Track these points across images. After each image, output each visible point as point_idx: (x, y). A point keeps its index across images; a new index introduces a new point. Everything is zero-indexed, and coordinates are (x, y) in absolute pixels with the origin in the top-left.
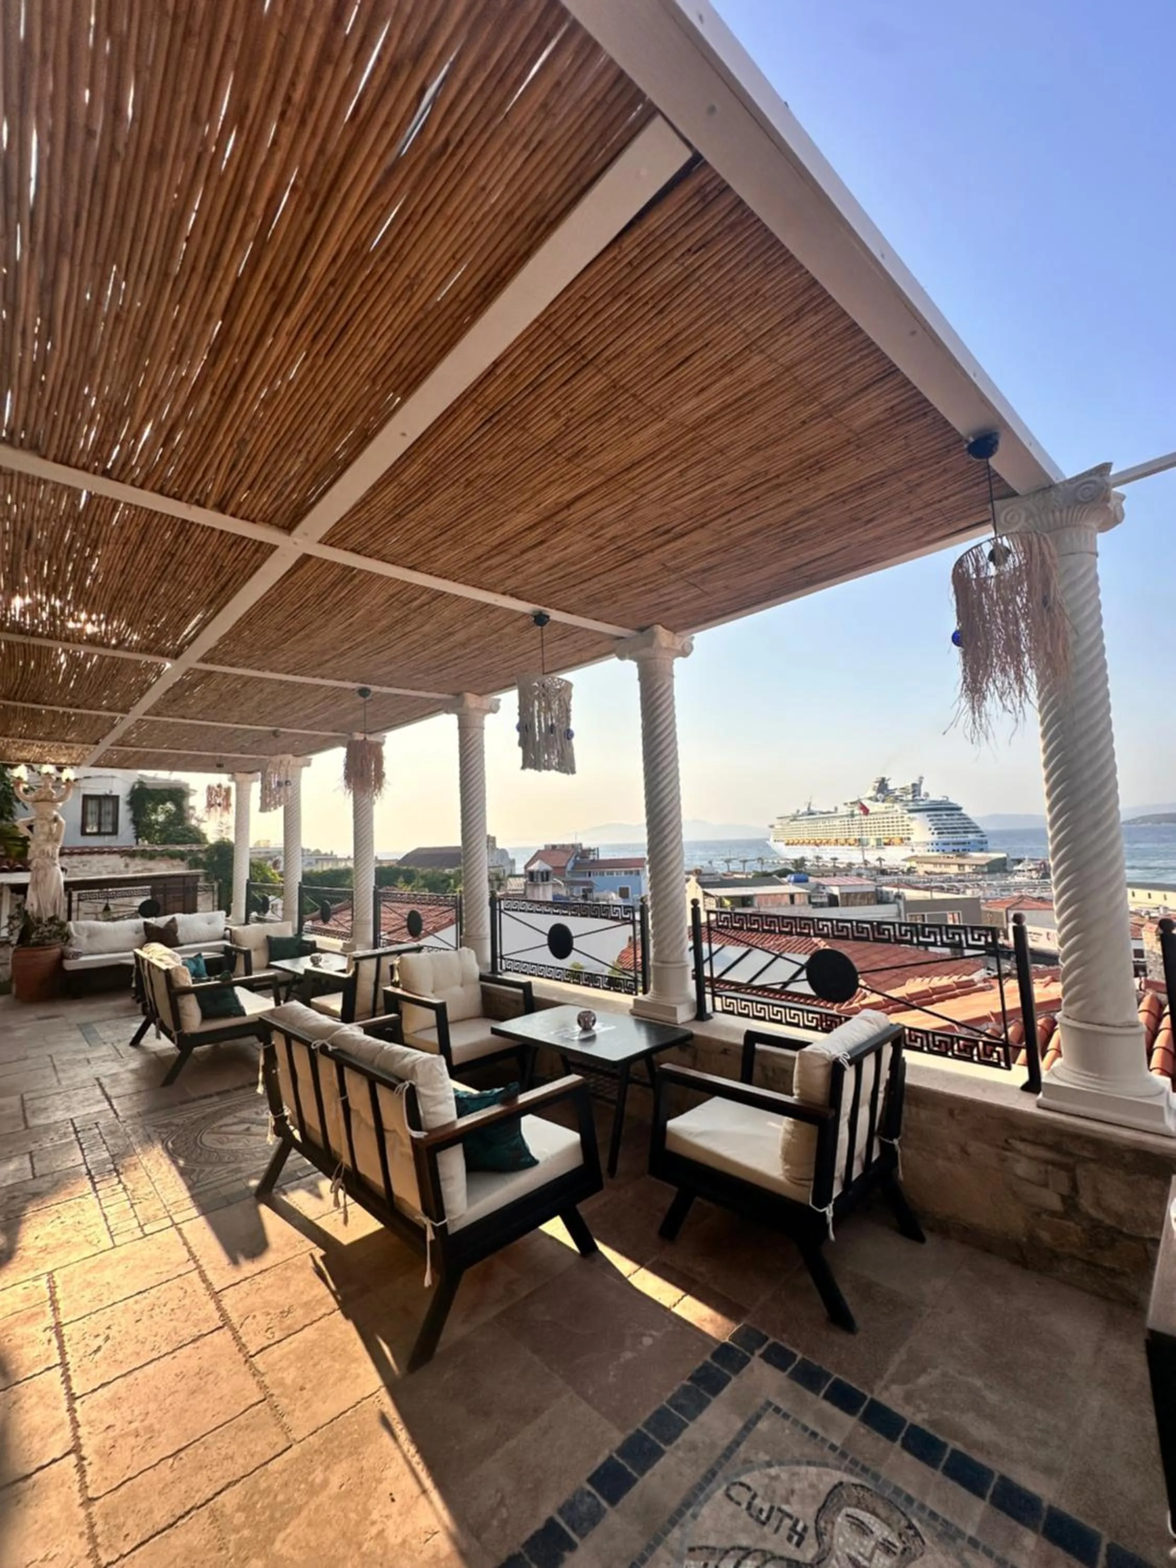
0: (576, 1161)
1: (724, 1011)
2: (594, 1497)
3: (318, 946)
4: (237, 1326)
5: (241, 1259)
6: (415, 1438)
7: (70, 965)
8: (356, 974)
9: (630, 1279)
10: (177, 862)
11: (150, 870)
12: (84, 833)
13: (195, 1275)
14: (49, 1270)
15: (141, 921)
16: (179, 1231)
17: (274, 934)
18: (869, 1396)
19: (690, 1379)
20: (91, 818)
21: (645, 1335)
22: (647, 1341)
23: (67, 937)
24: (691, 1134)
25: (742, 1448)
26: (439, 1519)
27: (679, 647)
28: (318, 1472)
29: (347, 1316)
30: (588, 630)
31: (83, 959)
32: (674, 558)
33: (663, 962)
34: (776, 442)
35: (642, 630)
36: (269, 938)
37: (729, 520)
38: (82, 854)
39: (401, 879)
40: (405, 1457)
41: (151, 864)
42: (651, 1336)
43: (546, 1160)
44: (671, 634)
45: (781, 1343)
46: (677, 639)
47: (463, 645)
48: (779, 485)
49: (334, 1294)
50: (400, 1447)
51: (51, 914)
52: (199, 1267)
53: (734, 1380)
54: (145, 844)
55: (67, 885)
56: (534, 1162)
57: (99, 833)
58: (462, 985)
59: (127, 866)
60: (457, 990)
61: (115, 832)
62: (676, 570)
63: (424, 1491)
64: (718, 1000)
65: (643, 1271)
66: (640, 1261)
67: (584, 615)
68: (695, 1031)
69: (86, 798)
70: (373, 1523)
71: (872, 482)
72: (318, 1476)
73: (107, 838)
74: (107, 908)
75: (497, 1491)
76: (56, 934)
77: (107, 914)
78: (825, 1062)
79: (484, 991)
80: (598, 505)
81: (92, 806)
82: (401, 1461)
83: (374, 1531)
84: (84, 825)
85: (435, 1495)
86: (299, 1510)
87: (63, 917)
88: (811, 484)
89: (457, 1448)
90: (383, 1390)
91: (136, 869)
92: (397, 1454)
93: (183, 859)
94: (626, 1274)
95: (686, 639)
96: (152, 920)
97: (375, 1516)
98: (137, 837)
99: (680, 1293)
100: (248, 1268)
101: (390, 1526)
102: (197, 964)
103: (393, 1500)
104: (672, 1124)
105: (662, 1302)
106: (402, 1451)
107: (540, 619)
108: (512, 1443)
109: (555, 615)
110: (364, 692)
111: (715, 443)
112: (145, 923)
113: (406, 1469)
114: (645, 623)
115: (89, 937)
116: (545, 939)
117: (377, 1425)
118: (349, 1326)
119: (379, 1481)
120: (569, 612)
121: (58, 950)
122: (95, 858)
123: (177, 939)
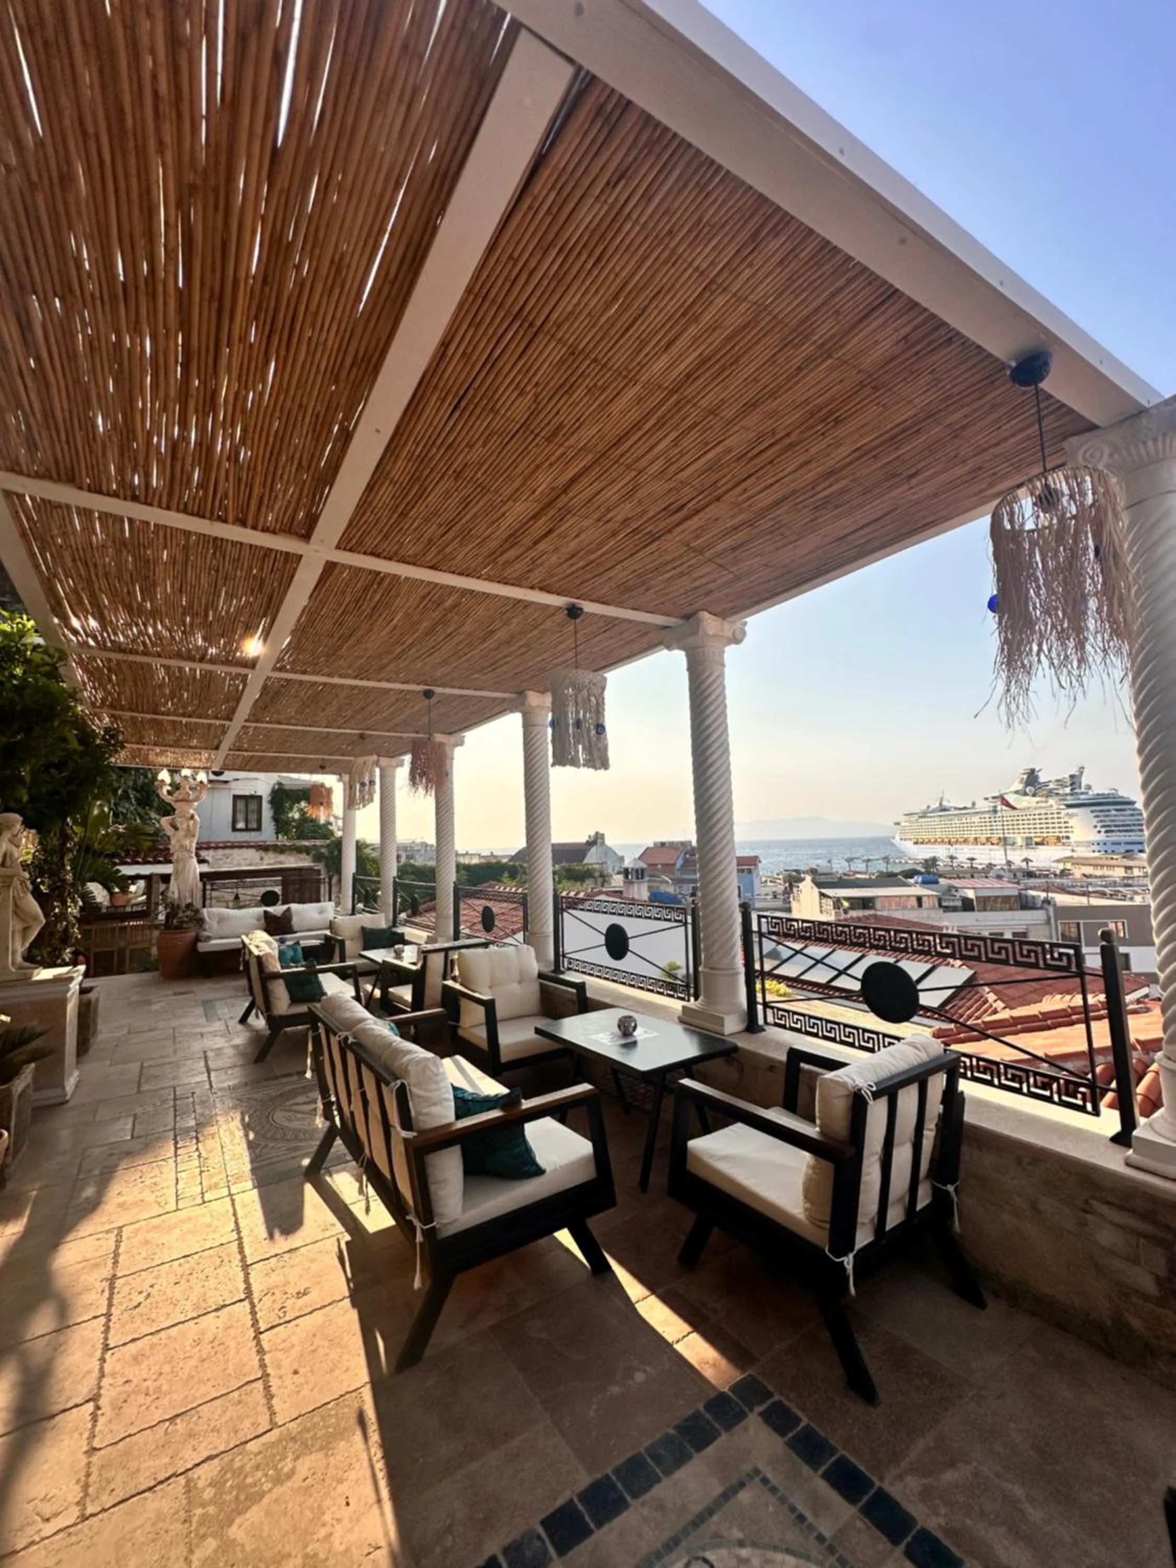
0: (588, 1174)
1: (776, 1025)
2: (543, 1542)
3: (407, 938)
4: (256, 1301)
5: (277, 1234)
6: (384, 1442)
7: (202, 947)
8: (424, 966)
9: (637, 1306)
10: (304, 856)
11: (281, 863)
12: (234, 829)
13: (234, 1247)
14: (120, 1224)
15: (261, 910)
16: (233, 1201)
17: (368, 925)
18: (877, 1483)
19: (676, 1428)
20: (240, 816)
21: (639, 1370)
22: (639, 1377)
23: (201, 922)
24: (712, 1156)
25: (715, 1518)
26: (386, 1533)
27: (729, 634)
28: (288, 1460)
29: (354, 1305)
30: (630, 621)
31: (213, 942)
32: (698, 537)
33: (712, 968)
34: (773, 395)
35: (687, 617)
36: (363, 929)
37: (745, 490)
38: (225, 847)
39: (506, 874)
40: (370, 1460)
41: (282, 858)
42: (645, 1371)
43: (555, 1170)
44: (720, 620)
45: (786, 1403)
46: (726, 625)
47: (508, 643)
48: (791, 446)
49: (348, 1281)
50: (368, 1449)
51: (189, 901)
52: (240, 1239)
53: (724, 1437)
54: (283, 840)
55: (203, 876)
56: (540, 1172)
57: (247, 829)
58: (520, 982)
59: (262, 859)
60: (515, 987)
61: (259, 829)
62: (701, 551)
63: (379, 1501)
64: (769, 1012)
65: (653, 1299)
66: (652, 1286)
67: (620, 604)
68: (740, 1044)
69: (236, 798)
70: (324, 1525)
71: (903, 431)
72: (287, 1466)
73: (253, 834)
74: (237, 897)
75: (448, 1516)
76: (191, 919)
77: (237, 903)
78: (846, 1093)
79: (543, 989)
80: (596, 487)
81: (241, 805)
82: (366, 1464)
83: (323, 1532)
84: (234, 821)
85: (388, 1507)
86: (262, 1495)
87: (198, 904)
88: (828, 440)
89: (421, 1460)
90: (368, 1386)
91: (270, 861)
92: (364, 1456)
93: (308, 854)
94: (634, 1300)
95: (738, 624)
96: (270, 909)
97: (327, 1518)
98: (277, 833)
99: (686, 1328)
100: (282, 1243)
101: (338, 1530)
102: (295, 951)
103: (348, 1504)
104: (693, 1144)
105: (665, 1335)
106: (369, 1454)
107: (573, 612)
108: (475, 1466)
109: (589, 607)
110: (428, 694)
111: (704, 403)
112: (265, 912)
113: (368, 1473)
114: (688, 610)
115: (219, 922)
116: (602, 940)
117: (353, 1421)
118: (354, 1315)
119: (340, 1481)
120: (603, 603)
121: (193, 934)
122: (236, 852)
123: (291, 926)
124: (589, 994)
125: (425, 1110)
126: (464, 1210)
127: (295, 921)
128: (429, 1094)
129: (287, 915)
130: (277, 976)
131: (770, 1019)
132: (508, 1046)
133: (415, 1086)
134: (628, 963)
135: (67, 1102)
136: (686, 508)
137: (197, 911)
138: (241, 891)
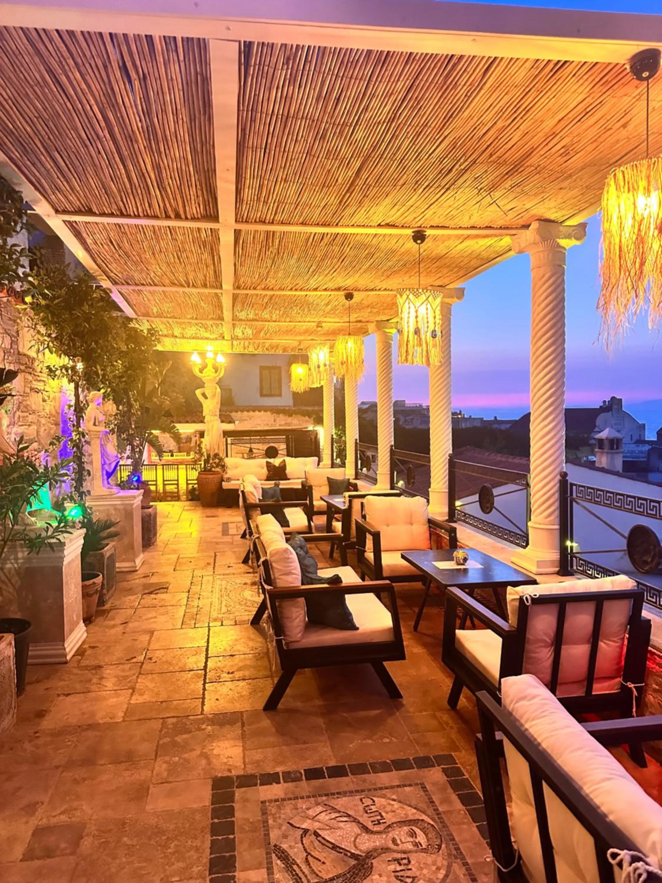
0: (389, 638)
1: (578, 571)
2: (302, 775)
4: (208, 671)
7: (225, 485)
10: (307, 418)
11: (289, 424)
12: (262, 395)
13: (204, 649)
15: (264, 461)
16: (209, 630)
17: (333, 477)
19: (392, 761)
20: (265, 383)
21: (387, 738)
22: (386, 740)
23: (224, 467)
25: (387, 790)
31: (233, 482)
36: (328, 479)
41: (289, 420)
42: (391, 739)
51: (216, 452)
52: (208, 646)
53: (416, 769)
55: (226, 434)
56: (355, 628)
57: (271, 395)
59: (275, 421)
61: (280, 394)
64: (574, 560)
69: (262, 368)
72: (204, 726)
73: (275, 398)
74: (251, 450)
76: (217, 465)
77: (251, 455)
79: (431, 532)
81: (266, 372)
83: (211, 748)
84: (261, 388)
86: (191, 732)
87: (222, 455)
90: (248, 712)
96: (271, 460)
102: (275, 491)
104: (459, 632)
108: (285, 747)
109: (430, 232)
112: (267, 462)
115: (236, 468)
120: (442, 228)
121: (219, 476)
122: (257, 414)
123: (285, 475)
125: (279, 577)
126: (303, 636)
127: (289, 470)
129: (283, 467)
131: (574, 566)
132: (388, 566)
135: (137, 571)
137: (221, 460)
138: (253, 446)
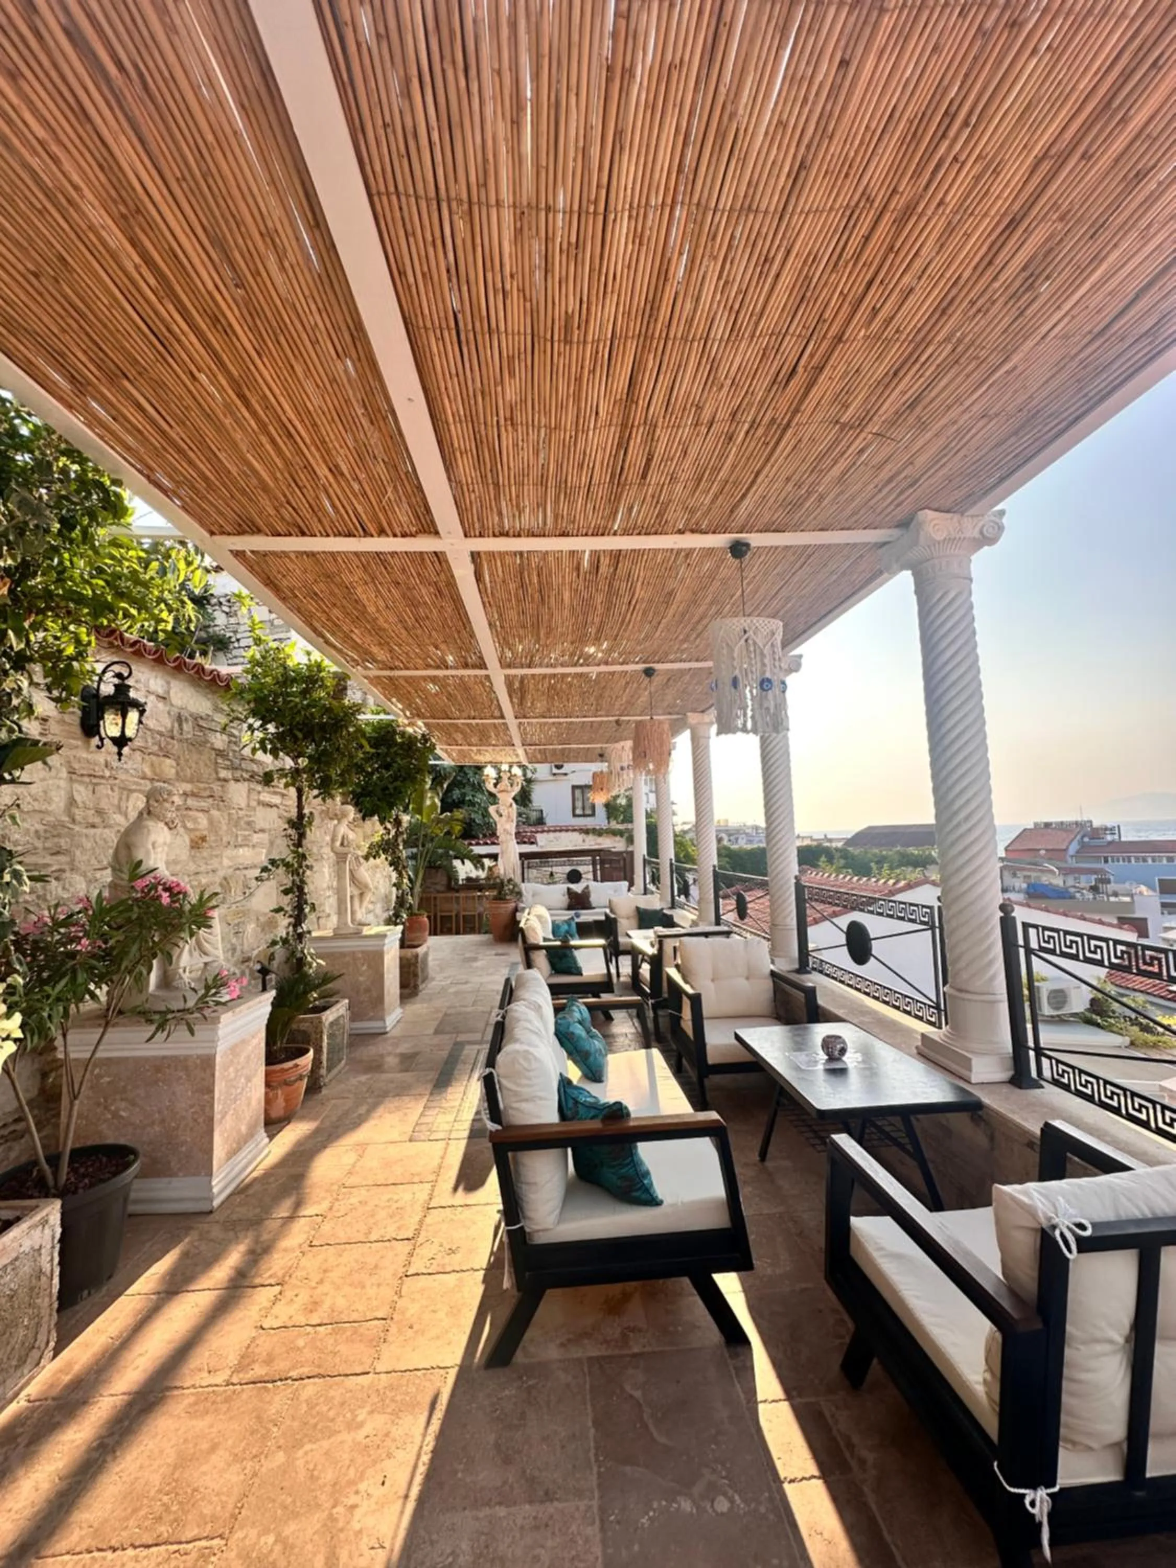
0: (717, 1220)
3: (676, 920)
4: (419, 1244)
5: (460, 1189)
6: (441, 1436)
9: (761, 1407)
10: (618, 838)
12: (575, 815)
13: (429, 1186)
15: (565, 886)
16: (447, 1145)
17: (643, 906)
20: (579, 804)
21: (725, 1494)
22: (722, 1505)
23: (519, 894)
24: (881, 1249)
26: (394, 1537)
27: (976, 534)
28: (365, 1411)
29: (485, 1280)
30: (829, 546)
32: (846, 406)
33: (960, 990)
35: (905, 524)
36: (638, 909)
38: (555, 831)
40: (421, 1447)
42: (732, 1501)
43: (672, 1205)
44: (956, 517)
46: (967, 522)
47: (694, 602)
49: (492, 1253)
50: (424, 1435)
51: (510, 877)
52: (436, 1181)
54: (614, 825)
55: (522, 856)
56: (654, 1202)
57: (584, 815)
58: (747, 978)
59: (584, 841)
60: (742, 983)
61: (593, 815)
62: (861, 423)
63: (406, 1497)
64: (1045, 1062)
65: (785, 1407)
66: (791, 1391)
67: (797, 528)
68: (986, 1100)
69: (574, 788)
70: (357, 1492)
72: (362, 1414)
73: (589, 819)
74: (552, 874)
75: (453, 1553)
76: (512, 891)
77: (550, 879)
78: (1032, 1223)
79: (777, 990)
81: (578, 793)
82: (416, 1449)
83: (352, 1500)
84: (574, 809)
85: (411, 1506)
86: (332, 1434)
87: (518, 879)
89: (460, 1475)
90: (457, 1369)
91: (591, 842)
92: (418, 1439)
93: (622, 836)
94: (760, 1397)
95: (989, 517)
96: (573, 886)
97: (362, 1487)
98: (608, 818)
100: (461, 1197)
101: (365, 1506)
102: (569, 925)
103: (383, 1484)
105: (779, 1464)
106: (423, 1442)
107: (738, 549)
108: (501, 1511)
109: (756, 540)
110: (649, 672)
111: (726, 202)
112: (569, 889)
113: (412, 1463)
114: (900, 514)
115: (533, 896)
116: (843, 939)
117: (428, 1400)
118: (480, 1289)
119: (389, 1456)
120: (776, 531)
121: (513, 905)
122: (563, 834)
123: (589, 902)
124: (821, 1001)
125: (515, 1105)
126: (558, 1221)
127: (593, 899)
128: (518, 1089)
129: (586, 895)
130: (538, 948)
131: (1047, 1073)
132: (716, 1047)
133: (506, 1077)
134: (870, 970)
135: (385, 1033)
136: (800, 369)
137: (515, 885)
138: (555, 869)
